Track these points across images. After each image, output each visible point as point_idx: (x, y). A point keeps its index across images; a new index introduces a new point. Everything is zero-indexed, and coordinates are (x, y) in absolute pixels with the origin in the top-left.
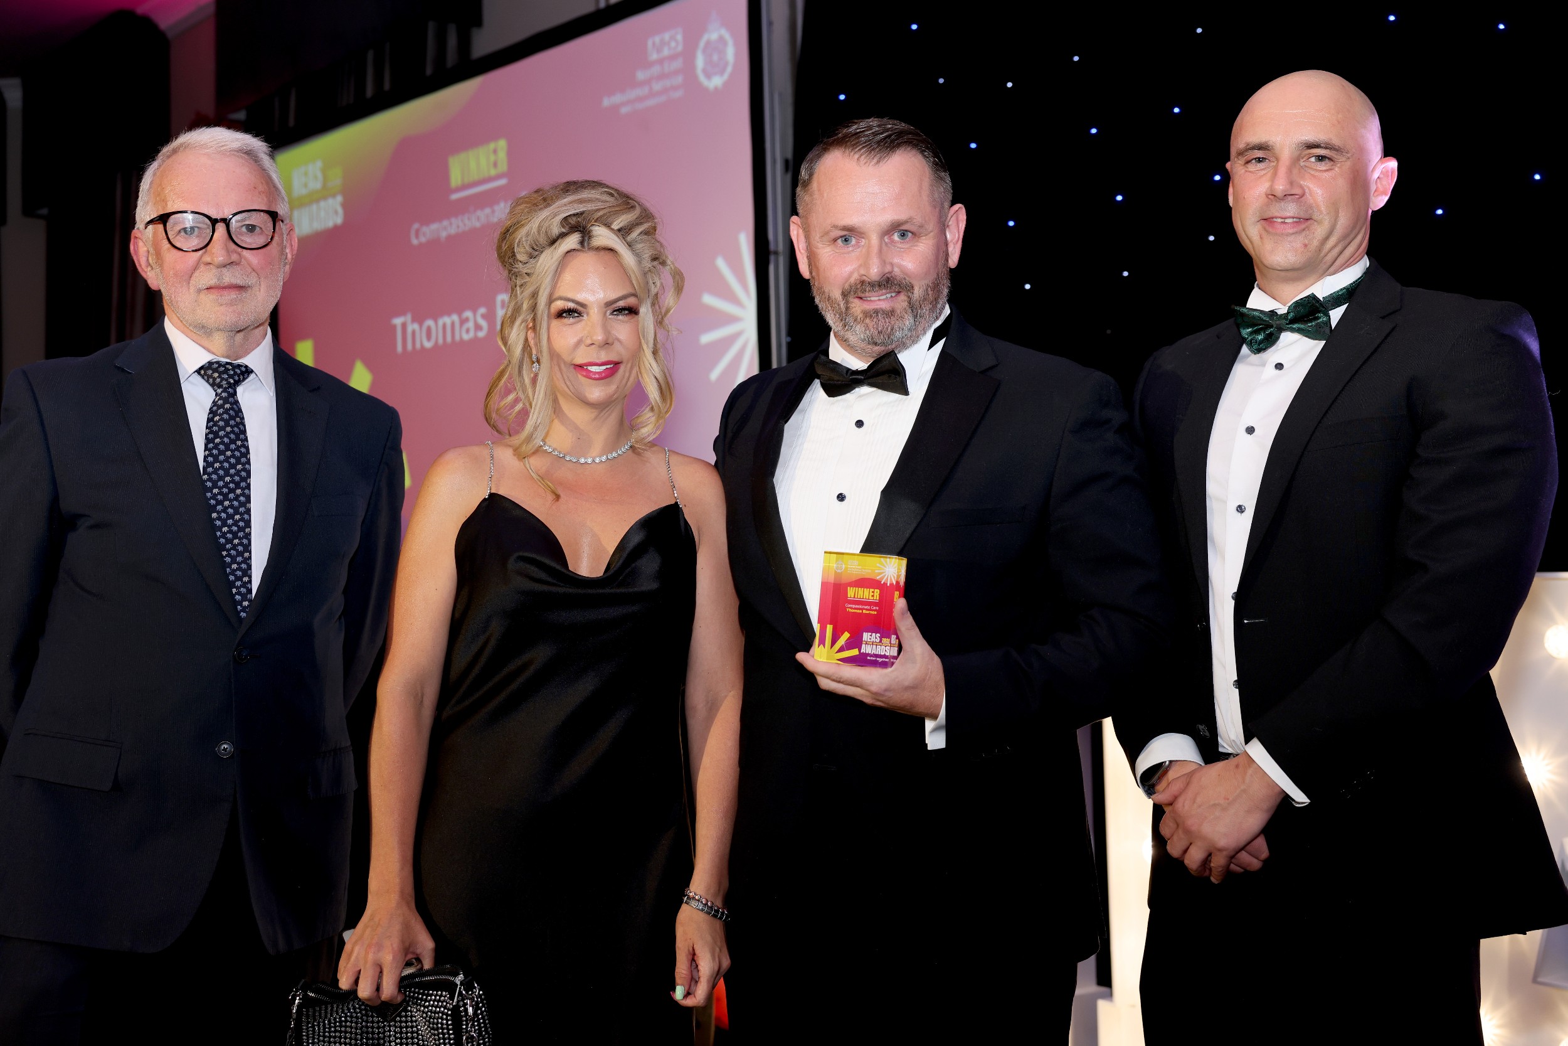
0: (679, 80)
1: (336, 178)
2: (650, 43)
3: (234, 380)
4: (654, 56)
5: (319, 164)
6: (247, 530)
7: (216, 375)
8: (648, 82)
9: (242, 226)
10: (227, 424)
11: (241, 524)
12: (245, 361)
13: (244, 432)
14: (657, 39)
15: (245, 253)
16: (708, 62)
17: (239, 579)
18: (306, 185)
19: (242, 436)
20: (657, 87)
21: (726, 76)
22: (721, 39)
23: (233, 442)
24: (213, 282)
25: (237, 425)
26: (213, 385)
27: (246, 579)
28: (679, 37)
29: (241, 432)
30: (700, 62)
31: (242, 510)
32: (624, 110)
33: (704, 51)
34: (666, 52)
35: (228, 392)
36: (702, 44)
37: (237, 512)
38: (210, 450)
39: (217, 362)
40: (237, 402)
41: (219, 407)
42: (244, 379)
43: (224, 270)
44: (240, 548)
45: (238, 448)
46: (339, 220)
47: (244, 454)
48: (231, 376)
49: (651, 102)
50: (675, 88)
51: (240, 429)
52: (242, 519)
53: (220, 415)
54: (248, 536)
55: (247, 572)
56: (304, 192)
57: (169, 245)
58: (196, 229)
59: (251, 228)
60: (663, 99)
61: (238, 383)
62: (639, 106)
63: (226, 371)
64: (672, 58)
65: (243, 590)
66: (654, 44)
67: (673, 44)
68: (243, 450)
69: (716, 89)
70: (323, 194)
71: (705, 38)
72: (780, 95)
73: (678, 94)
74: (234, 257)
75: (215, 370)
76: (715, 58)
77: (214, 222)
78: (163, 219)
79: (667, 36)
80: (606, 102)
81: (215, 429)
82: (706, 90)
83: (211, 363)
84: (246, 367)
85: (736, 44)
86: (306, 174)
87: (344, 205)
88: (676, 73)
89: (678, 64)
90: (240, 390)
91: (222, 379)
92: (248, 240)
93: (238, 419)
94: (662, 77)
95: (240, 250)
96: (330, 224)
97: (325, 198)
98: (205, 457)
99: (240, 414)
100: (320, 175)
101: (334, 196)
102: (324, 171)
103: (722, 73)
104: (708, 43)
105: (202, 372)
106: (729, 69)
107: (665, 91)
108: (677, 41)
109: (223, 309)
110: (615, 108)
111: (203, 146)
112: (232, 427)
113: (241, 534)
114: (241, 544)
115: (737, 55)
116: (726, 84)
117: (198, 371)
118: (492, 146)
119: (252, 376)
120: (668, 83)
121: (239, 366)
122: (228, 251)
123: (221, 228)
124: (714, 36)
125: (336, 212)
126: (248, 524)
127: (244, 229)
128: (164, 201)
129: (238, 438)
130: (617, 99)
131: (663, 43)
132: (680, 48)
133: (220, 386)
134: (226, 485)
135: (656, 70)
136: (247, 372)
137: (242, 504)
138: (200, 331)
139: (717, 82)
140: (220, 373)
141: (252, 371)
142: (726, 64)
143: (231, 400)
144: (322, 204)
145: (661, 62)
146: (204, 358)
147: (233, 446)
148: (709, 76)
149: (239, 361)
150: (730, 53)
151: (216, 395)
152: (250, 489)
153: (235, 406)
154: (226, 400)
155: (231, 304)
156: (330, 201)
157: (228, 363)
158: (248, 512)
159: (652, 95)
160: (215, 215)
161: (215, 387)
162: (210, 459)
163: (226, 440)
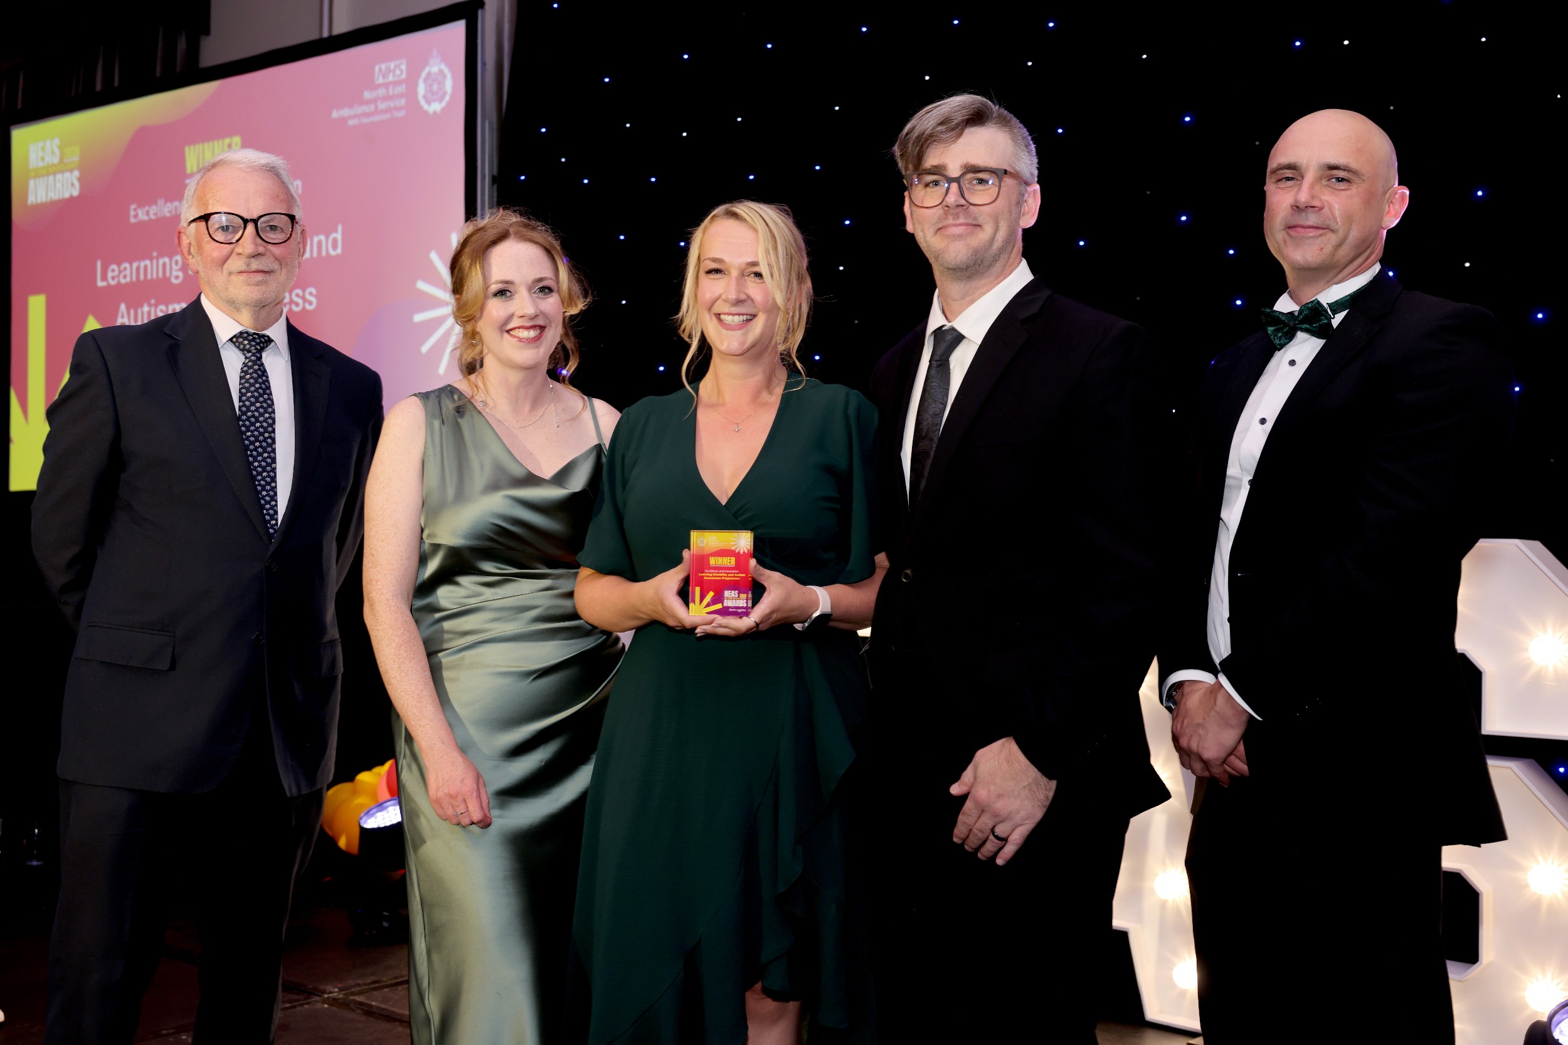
0: (403, 102)
1: (74, 155)
2: (377, 69)
3: (260, 347)
4: (381, 81)
5: (57, 141)
6: (273, 465)
7: (246, 342)
8: (374, 101)
9: (267, 226)
10: (256, 382)
11: (269, 460)
12: (267, 332)
13: (269, 388)
14: (383, 67)
15: (270, 247)
16: (429, 89)
17: (268, 503)
18: (43, 159)
19: (268, 391)
20: (382, 106)
21: (444, 104)
22: (441, 72)
23: (261, 395)
24: (243, 268)
25: (264, 382)
26: (243, 350)
27: (273, 503)
28: (404, 67)
29: (266, 388)
30: (421, 89)
31: (269, 449)
32: (351, 122)
33: (425, 80)
34: (391, 78)
35: (256, 357)
36: (424, 75)
37: (265, 451)
38: (243, 402)
39: (247, 332)
40: (262, 364)
41: (250, 368)
42: (267, 346)
43: (253, 260)
44: (268, 479)
45: (265, 401)
46: (76, 193)
47: (270, 404)
48: (258, 344)
49: (376, 119)
50: (398, 109)
51: (265, 385)
52: (269, 457)
53: (250, 374)
54: (274, 470)
55: (274, 498)
56: (41, 164)
57: (210, 239)
58: (230, 228)
59: (273, 228)
60: (387, 116)
61: (262, 349)
62: (365, 121)
63: (254, 339)
64: (396, 83)
65: (271, 512)
66: (380, 70)
67: (398, 72)
68: (269, 402)
69: (435, 112)
70: (61, 168)
71: (427, 69)
72: (490, 123)
73: (401, 114)
74: (261, 249)
75: (245, 339)
76: (435, 87)
77: (246, 222)
78: (206, 218)
79: (392, 65)
80: (335, 114)
81: (247, 385)
82: (426, 113)
83: (241, 333)
84: (268, 337)
85: (454, 78)
86: (43, 149)
87: (80, 179)
88: (400, 96)
89: (401, 89)
90: (264, 355)
91: (251, 346)
92: (272, 236)
93: (264, 378)
94: (386, 98)
95: (265, 244)
96: (67, 195)
97: (62, 172)
98: (240, 407)
99: (265, 374)
100: (57, 152)
101: (71, 171)
102: (61, 148)
103: (441, 100)
104: (429, 74)
105: (234, 340)
106: (447, 98)
107: (388, 110)
108: (401, 71)
109: (250, 288)
110: (344, 120)
111: (239, 162)
112: (260, 384)
113: (268, 468)
114: (269, 476)
115: (454, 87)
116: (443, 110)
117: (231, 340)
118: (227, 141)
119: (273, 344)
120: (392, 104)
121: (263, 336)
122: (256, 245)
123: (250, 227)
124: (435, 70)
125: (73, 185)
126: (274, 460)
127: (268, 228)
128: (206, 205)
129: (265, 393)
130: (345, 112)
131: (389, 71)
132: (404, 76)
133: (249, 351)
134: (257, 429)
135: (381, 92)
136: (269, 341)
137: (270, 445)
138: (231, 306)
139: (435, 107)
140: (250, 341)
141: (273, 341)
142: (445, 93)
143: (259, 362)
144: (59, 177)
145: (386, 85)
146: (236, 329)
147: (261, 399)
148: (429, 102)
149: (264, 332)
150: (449, 85)
151: (246, 358)
152: (274, 433)
153: (261, 367)
154: (255, 363)
155: (258, 284)
156: (67, 175)
157: (255, 333)
158: (274, 451)
159: (377, 112)
160: (246, 216)
161: (245, 352)
162: (244, 409)
163: (256, 394)
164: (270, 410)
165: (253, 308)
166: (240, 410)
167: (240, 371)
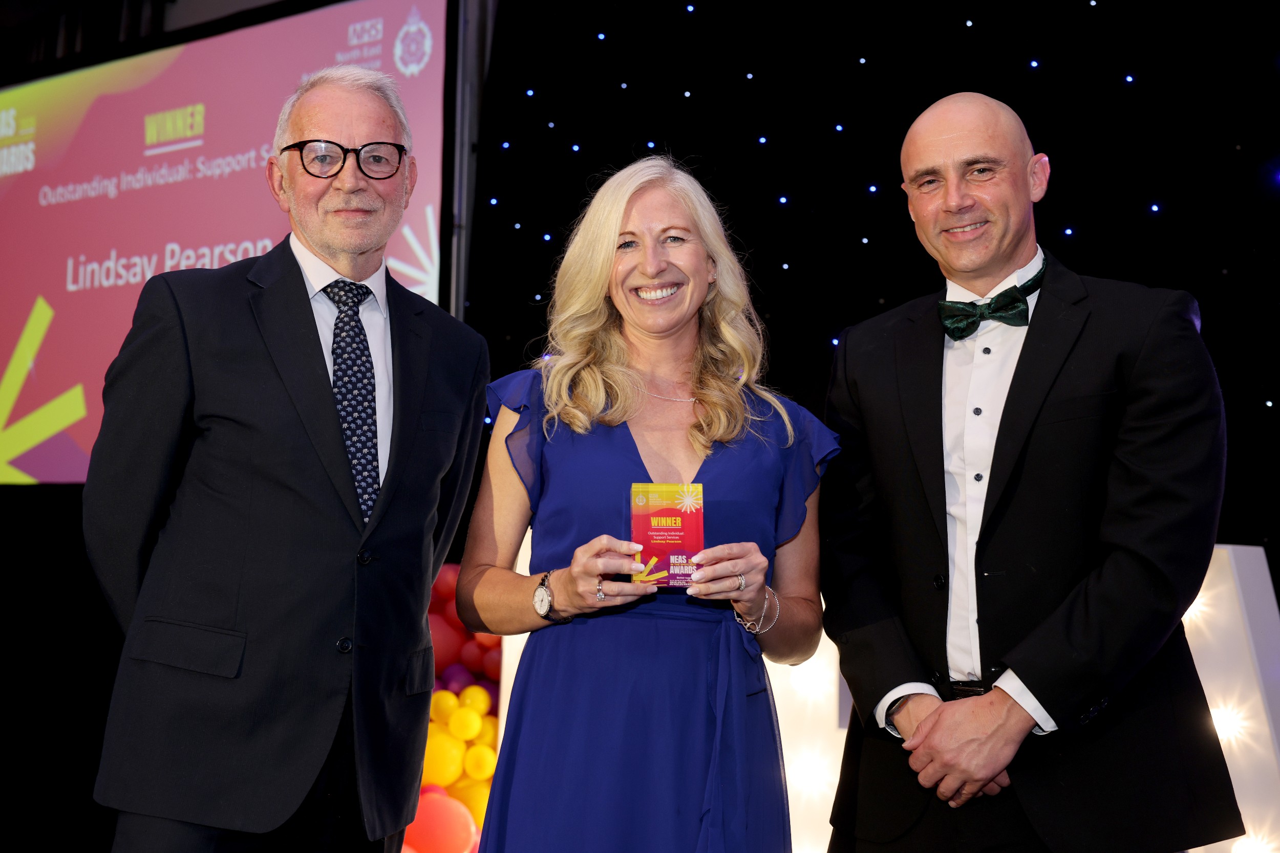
1: (29, 126)
2: (351, 29)
3: (358, 299)
4: (354, 42)
5: (11, 112)
6: (374, 441)
7: (342, 293)
9: (370, 157)
10: (353, 341)
11: (369, 434)
12: (365, 283)
13: (367, 348)
14: (359, 24)
15: (372, 182)
16: (406, 50)
17: (370, 485)
19: (366, 353)
21: (422, 65)
22: (420, 31)
23: (359, 357)
24: (341, 206)
25: (361, 342)
26: (337, 303)
28: (379, 27)
29: (365, 348)
30: (398, 50)
31: (369, 421)
33: (403, 41)
34: (366, 39)
35: (353, 311)
36: (401, 34)
37: (365, 423)
38: (339, 365)
39: (343, 282)
40: (359, 321)
41: (346, 324)
42: (365, 299)
43: (353, 196)
44: (369, 457)
45: (363, 364)
46: (30, 166)
47: (369, 370)
48: (355, 296)
51: (363, 345)
52: (370, 430)
53: (346, 331)
54: (375, 447)
57: (304, 171)
58: (329, 158)
59: (378, 159)
61: (360, 302)
63: (351, 290)
64: (371, 45)
66: (355, 28)
67: (373, 33)
68: (368, 365)
70: (15, 141)
71: (405, 29)
72: (471, 86)
74: (362, 184)
75: (341, 289)
76: (413, 48)
77: (346, 151)
78: (300, 146)
79: (369, 22)
81: (342, 344)
82: (402, 75)
83: (337, 282)
84: (367, 288)
85: (434, 38)
87: (36, 152)
88: (374, 58)
89: (376, 51)
90: (361, 308)
91: (348, 298)
92: (374, 170)
93: (361, 336)
95: (367, 179)
96: (21, 169)
97: (17, 144)
98: (335, 372)
99: (363, 331)
100: (12, 122)
101: (26, 143)
102: (17, 119)
103: (419, 61)
104: (407, 35)
105: (329, 290)
106: (426, 60)
108: (377, 30)
109: (348, 231)
112: (357, 343)
113: (369, 444)
114: (369, 453)
115: (434, 47)
116: (422, 73)
117: (324, 290)
118: (190, 109)
119: (371, 297)
121: (361, 287)
122: (356, 178)
123: (351, 159)
124: (413, 29)
125: (27, 158)
127: (371, 159)
128: (302, 131)
129: (363, 355)
131: (363, 30)
132: (380, 37)
133: (345, 304)
134: (355, 398)
135: (355, 53)
136: (368, 292)
137: (369, 416)
138: (327, 252)
140: (346, 292)
141: (371, 292)
142: (423, 55)
143: (355, 318)
144: (14, 149)
145: (360, 47)
146: (331, 277)
147: (359, 362)
148: (406, 63)
149: (362, 283)
150: (428, 45)
151: (341, 312)
152: (375, 402)
153: (359, 324)
154: (352, 318)
155: (358, 226)
156: (22, 147)
157: (352, 283)
158: (373, 425)
160: (347, 145)
161: (341, 305)
162: (340, 373)
163: (353, 355)
164: (369, 375)
165: (350, 255)
166: (334, 375)
167: (333, 327)
